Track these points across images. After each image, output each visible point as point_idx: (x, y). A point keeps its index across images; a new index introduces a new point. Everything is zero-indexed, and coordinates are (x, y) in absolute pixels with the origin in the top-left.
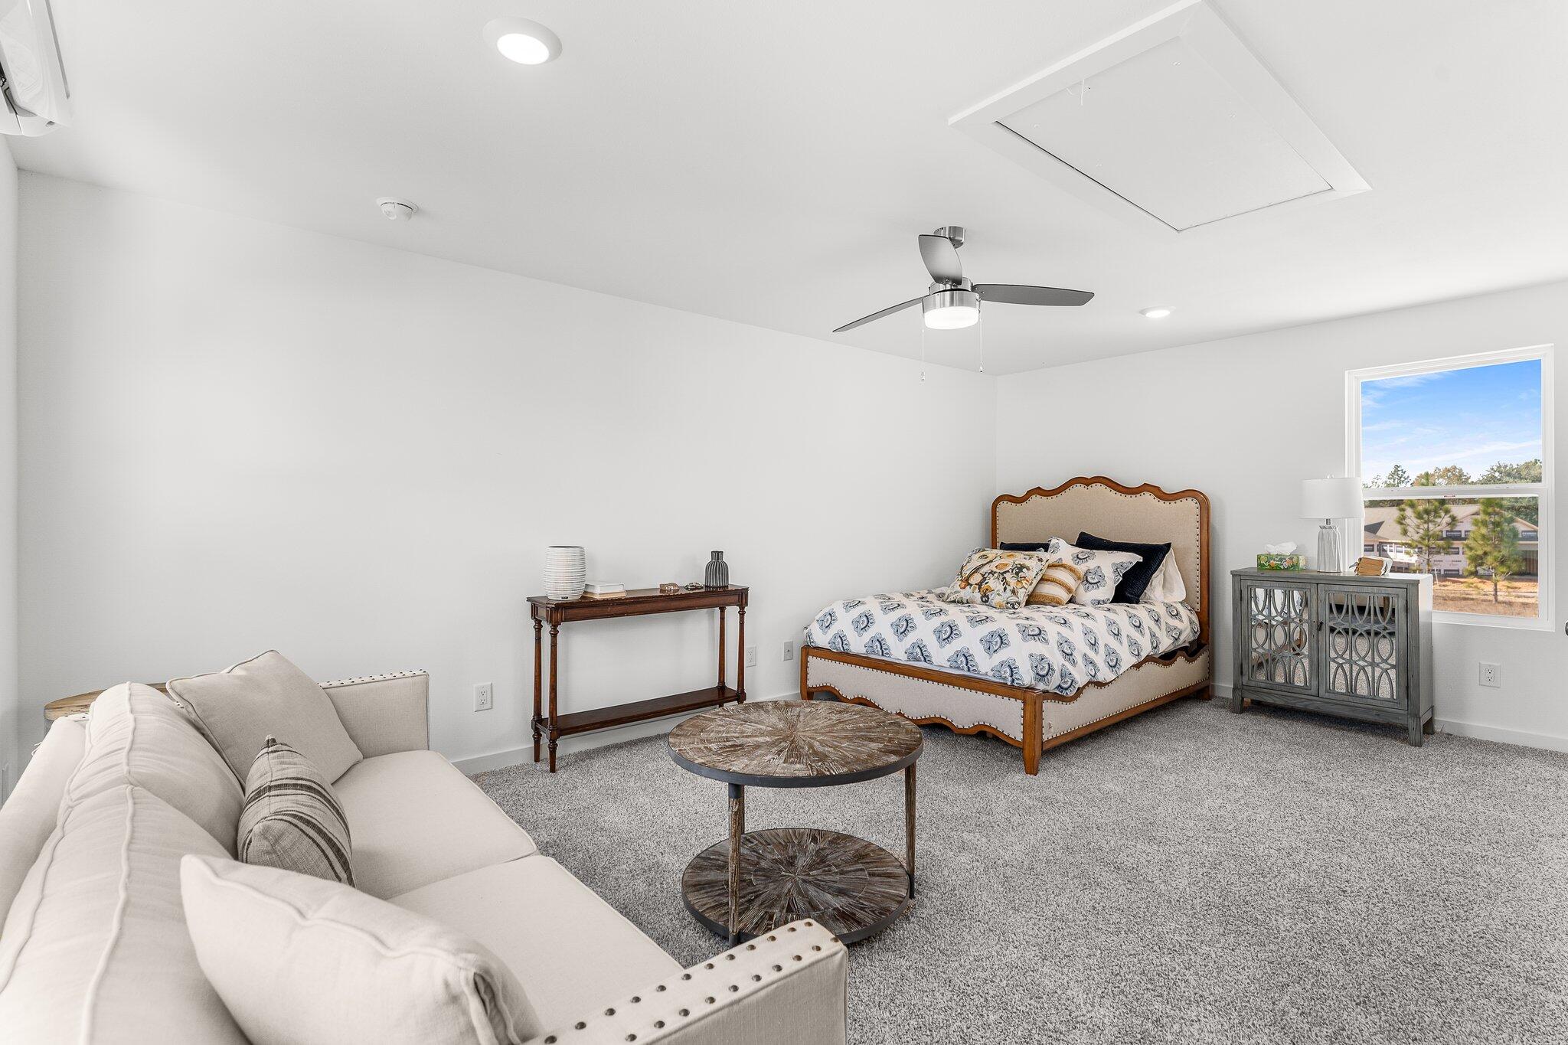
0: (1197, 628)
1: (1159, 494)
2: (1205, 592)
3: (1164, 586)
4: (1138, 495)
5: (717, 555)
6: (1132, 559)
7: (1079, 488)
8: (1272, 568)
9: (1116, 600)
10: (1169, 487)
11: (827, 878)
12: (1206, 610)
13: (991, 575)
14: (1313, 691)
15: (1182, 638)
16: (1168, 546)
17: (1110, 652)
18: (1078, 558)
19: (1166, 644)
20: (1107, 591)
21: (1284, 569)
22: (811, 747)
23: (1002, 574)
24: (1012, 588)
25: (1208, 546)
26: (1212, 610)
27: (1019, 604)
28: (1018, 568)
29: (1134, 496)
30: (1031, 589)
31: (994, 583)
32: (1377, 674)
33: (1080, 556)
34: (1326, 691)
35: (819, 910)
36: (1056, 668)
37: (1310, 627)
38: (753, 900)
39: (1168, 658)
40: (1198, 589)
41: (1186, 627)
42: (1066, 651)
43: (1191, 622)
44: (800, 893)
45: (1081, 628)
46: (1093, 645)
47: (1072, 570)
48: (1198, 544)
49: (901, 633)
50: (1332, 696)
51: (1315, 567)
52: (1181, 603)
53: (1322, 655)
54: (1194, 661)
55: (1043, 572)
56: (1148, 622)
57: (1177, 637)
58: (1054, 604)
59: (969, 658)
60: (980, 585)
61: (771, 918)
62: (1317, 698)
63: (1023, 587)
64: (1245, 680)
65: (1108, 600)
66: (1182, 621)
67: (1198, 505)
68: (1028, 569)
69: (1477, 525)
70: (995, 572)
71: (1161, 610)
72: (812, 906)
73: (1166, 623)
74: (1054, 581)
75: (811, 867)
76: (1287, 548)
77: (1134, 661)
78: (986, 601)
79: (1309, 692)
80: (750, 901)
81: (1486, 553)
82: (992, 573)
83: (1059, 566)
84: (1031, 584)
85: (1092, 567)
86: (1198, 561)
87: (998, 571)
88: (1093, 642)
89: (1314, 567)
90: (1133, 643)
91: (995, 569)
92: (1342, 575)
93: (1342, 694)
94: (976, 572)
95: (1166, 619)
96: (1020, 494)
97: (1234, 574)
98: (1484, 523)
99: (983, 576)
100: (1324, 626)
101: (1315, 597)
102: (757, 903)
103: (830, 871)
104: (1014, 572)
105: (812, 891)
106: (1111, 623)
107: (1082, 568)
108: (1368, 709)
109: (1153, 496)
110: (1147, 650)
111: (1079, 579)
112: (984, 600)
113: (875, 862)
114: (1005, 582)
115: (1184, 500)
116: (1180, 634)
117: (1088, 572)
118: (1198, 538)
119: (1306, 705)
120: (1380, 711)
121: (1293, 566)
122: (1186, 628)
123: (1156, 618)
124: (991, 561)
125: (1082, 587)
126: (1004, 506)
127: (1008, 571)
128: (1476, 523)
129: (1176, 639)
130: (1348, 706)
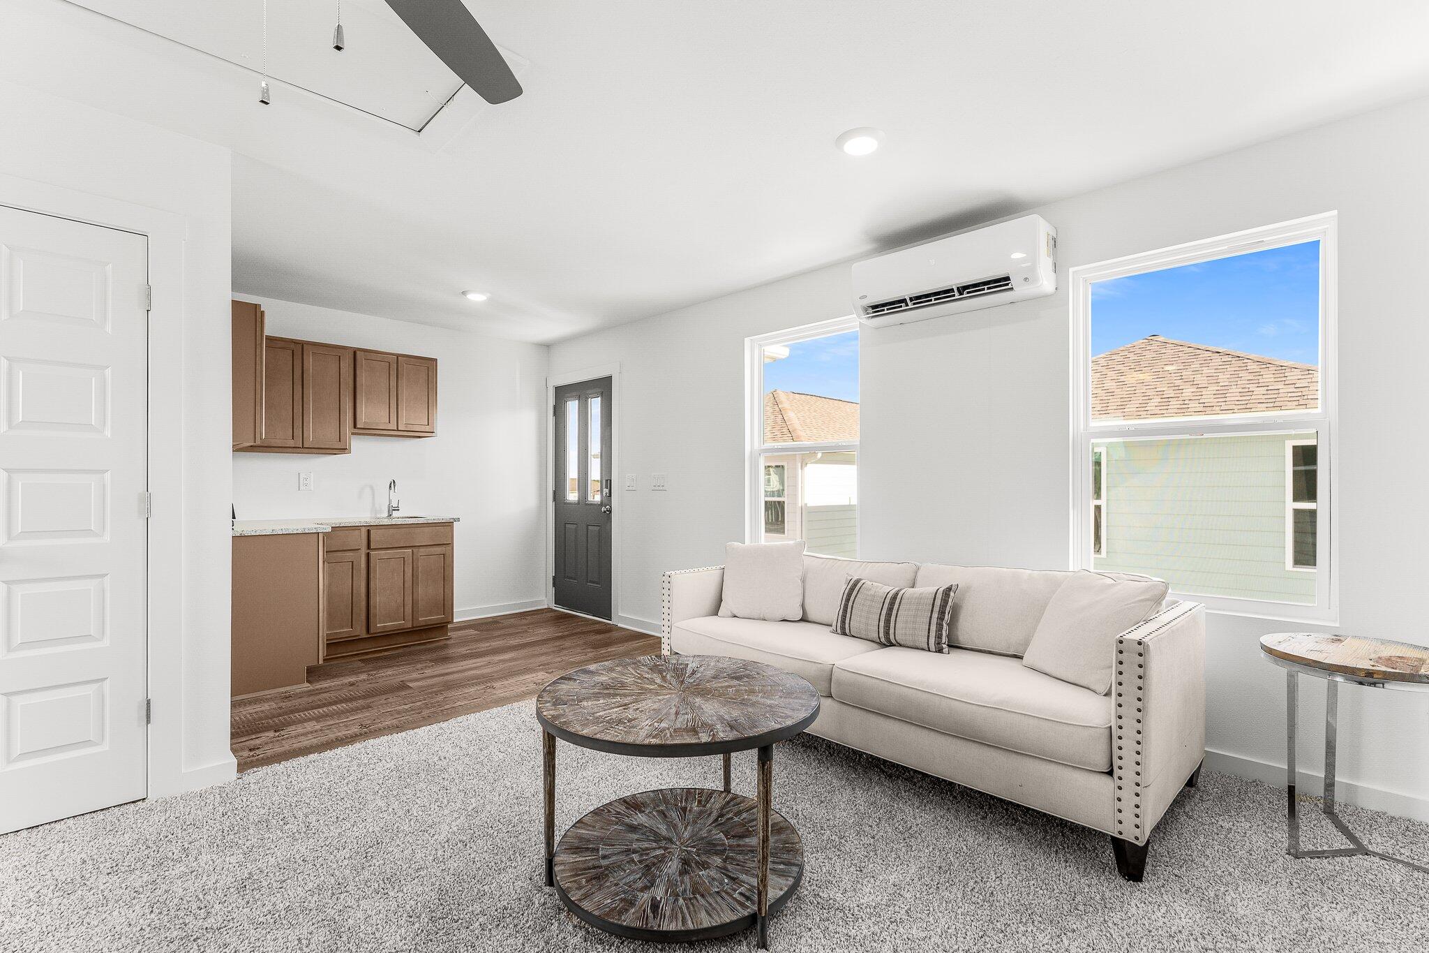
11: (646, 845)
22: (664, 678)
35: (657, 811)
38: (719, 817)
44: (675, 827)
61: (700, 802)
72: (664, 814)
75: (662, 859)
80: (721, 816)
102: (715, 814)
103: (642, 855)
105: (663, 829)
113: (585, 869)
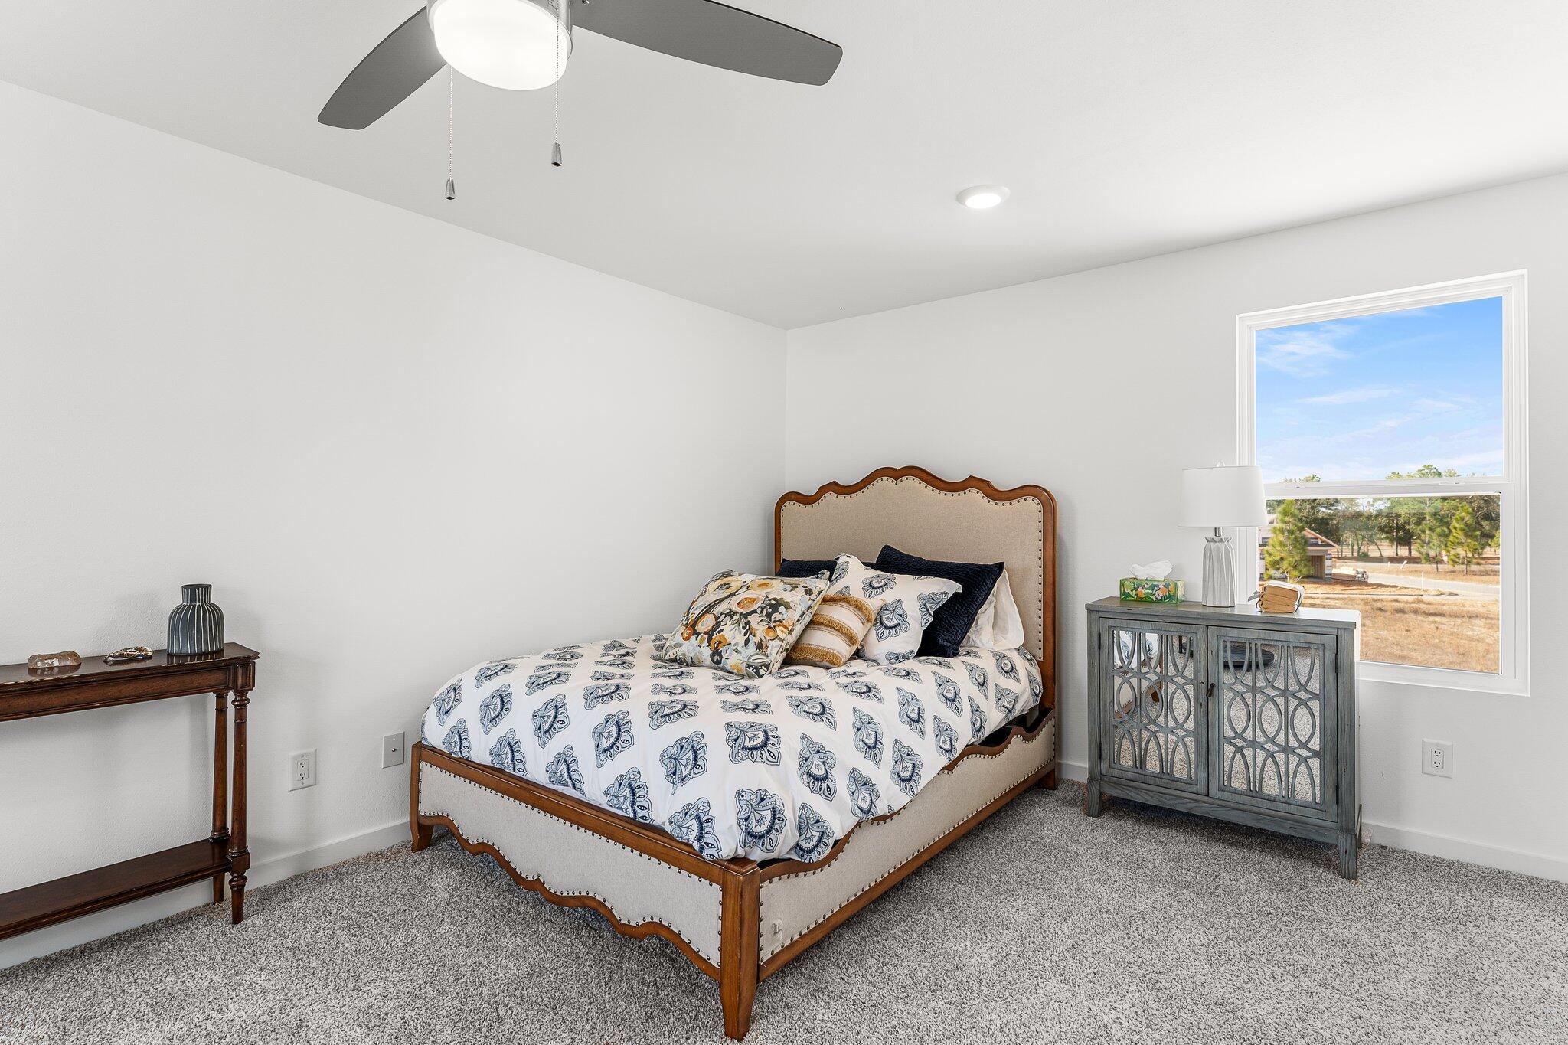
0: (1039, 688)
1: (990, 492)
2: (1050, 633)
3: (994, 625)
4: (962, 493)
5: (196, 593)
6: (946, 588)
7: (885, 483)
8: (1140, 600)
9: (923, 652)
10: (1004, 482)
12: (1051, 659)
13: (728, 618)
14: (1201, 787)
15: (1018, 707)
16: (1000, 566)
17: (904, 754)
18: (870, 586)
19: (995, 719)
20: (910, 639)
21: (1157, 601)
23: (746, 616)
24: (757, 640)
25: (1054, 567)
26: (1060, 654)
27: (767, 666)
28: (772, 606)
29: (956, 494)
30: (791, 639)
31: (731, 633)
32: (1292, 768)
33: (874, 584)
34: (1220, 789)
36: (788, 814)
37: (1196, 690)
39: (996, 741)
40: (1041, 629)
41: (1023, 690)
42: (814, 771)
43: (1031, 680)
45: (852, 717)
46: (872, 749)
47: (858, 607)
48: (1040, 562)
49: (545, 733)
50: (1226, 795)
51: (1199, 598)
52: (1018, 650)
53: (1214, 734)
54: (1035, 737)
55: (813, 611)
56: (967, 688)
57: (1010, 707)
58: (827, 664)
59: (639, 792)
60: (710, 634)
62: (1205, 799)
63: (778, 638)
64: (1105, 766)
65: (912, 652)
66: (1017, 680)
67: (1040, 507)
68: (788, 607)
69: (1275, 533)
70: (735, 613)
71: (988, 664)
73: (996, 685)
74: (831, 625)
76: (1158, 571)
77: (944, 761)
78: (718, 662)
79: (1194, 789)
81: (1282, 559)
82: (731, 614)
83: (840, 600)
84: (791, 632)
85: (889, 601)
86: (1041, 588)
87: (740, 610)
88: (871, 742)
89: (1197, 596)
90: (944, 730)
91: (735, 608)
92: (1236, 611)
93: (1242, 794)
94: (707, 612)
95: (996, 678)
96: (811, 490)
97: (1091, 610)
98: (1282, 531)
99: (717, 618)
100: (1216, 689)
101: (1203, 646)
104: (765, 612)
106: (907, 700)
107: (874, 603)
108: (1280, 817)
109: (981, 494)
110: (965, 736)
111: (869, 620)
112: (715, 659)
114: (749, 631)
115: (1022, 500)
116: (1016, 701)
117: (884, 608)
118: (1040, 554)
119: (1190, 809)
120: (1297, 822)
121: (1169, 596)
122: (1024, 692)
123: (981, 680)
124: (733, 594)
125: (873, 632)
126: (791, 507)
127: (755, 612)
128: (1275, 530)
129: (1010, 711)
130: (1250, 812)
